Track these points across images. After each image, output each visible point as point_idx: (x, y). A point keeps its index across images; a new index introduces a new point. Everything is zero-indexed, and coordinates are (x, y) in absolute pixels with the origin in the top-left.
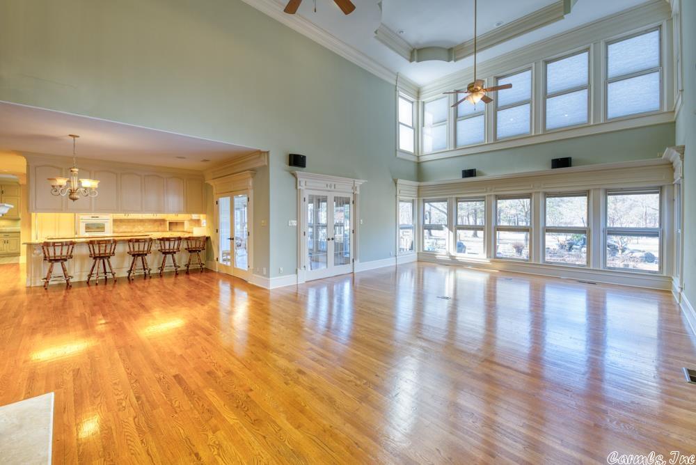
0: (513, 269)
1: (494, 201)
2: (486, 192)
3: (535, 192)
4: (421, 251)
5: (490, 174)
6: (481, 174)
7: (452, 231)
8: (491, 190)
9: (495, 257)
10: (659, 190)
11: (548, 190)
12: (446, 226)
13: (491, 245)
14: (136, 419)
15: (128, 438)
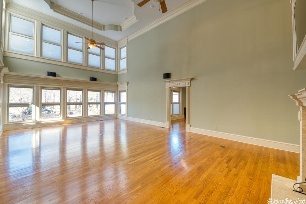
0: (76, 122)
1: (66, 91)
2: (62, 86)
3: (85, 89)
4: (6, 123)
5: (64, 77)
6: (59, 76)
7: (38, 106)
8: (65, 85)
9: (67, 118)
10: (115, 92)
11: (88, 88)
12: (33, 103)
13: (64, 112)
14: (232, 195)
15: (239, 191)
